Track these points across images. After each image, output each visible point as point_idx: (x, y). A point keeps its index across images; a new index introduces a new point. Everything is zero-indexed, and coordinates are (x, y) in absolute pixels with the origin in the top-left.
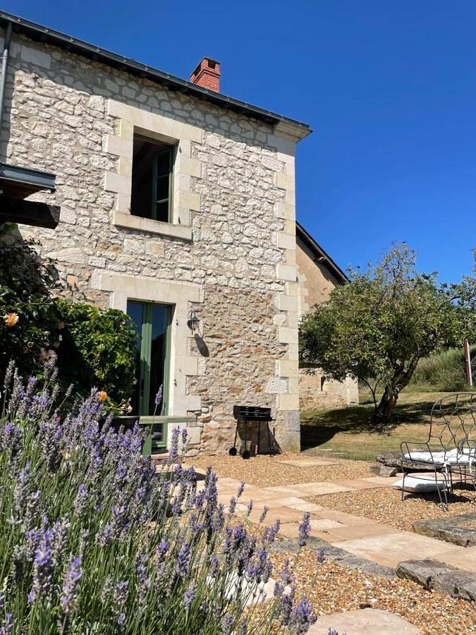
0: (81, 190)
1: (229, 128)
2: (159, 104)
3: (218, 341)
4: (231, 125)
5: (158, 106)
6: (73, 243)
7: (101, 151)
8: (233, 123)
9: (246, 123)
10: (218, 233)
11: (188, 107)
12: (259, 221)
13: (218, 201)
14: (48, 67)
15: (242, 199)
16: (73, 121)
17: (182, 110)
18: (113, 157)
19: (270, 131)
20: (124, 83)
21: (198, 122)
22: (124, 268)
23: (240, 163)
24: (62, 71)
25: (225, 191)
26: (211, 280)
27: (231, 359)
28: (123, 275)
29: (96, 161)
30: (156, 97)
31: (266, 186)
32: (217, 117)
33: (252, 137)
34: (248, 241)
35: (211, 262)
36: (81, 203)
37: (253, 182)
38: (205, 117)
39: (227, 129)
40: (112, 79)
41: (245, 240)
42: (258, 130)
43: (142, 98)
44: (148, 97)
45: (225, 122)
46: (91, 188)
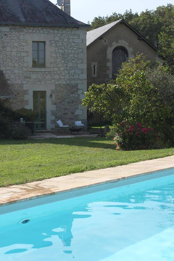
0: (19, 64)
1: (62, 32)
2: (39, 32)
3: (59, 100)
4: (63, 31)
5: (39, 33)
6: (19, 78)
7: (24, 51)
8: (63, 30)
9: (68, 29)
10: (59, 68)
11: (48, 29)
12: (73, 61)
13: (59, 58)
14: (9, 31)
15: (67, 55)
16: (16, 44)
17: (46, 31)
18: (27, 52)
19: (77, 29)
20: (29, 28)
21: (52, 34)
22: (31, 83)
23: (66, 43)
24: (12, 31)
25: (61, 54)
26: (57, 83)
27: (64, 105)
28: (32, 85)
29: (23, 54)
30: (38, 30)
31: (75, 49)
32: (58, 30)
33: (70, 33)
34: (69, 68)
35: (57, 77)
36: (20, 67)
37: (71, 48)
38: (54, 31)
39: (61, 33)
40: (25, 28)
41: (68, 68)
42: (72, 30)
43: (34, 31)
44: (36, 30)
45: (60, 31)
46: (22, 62)
